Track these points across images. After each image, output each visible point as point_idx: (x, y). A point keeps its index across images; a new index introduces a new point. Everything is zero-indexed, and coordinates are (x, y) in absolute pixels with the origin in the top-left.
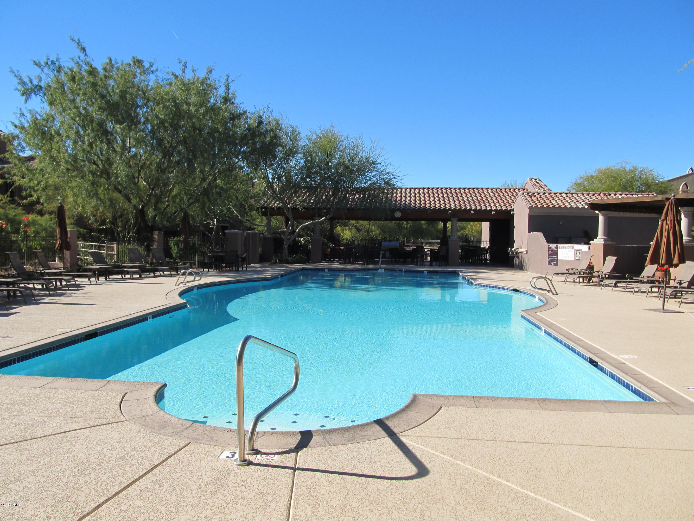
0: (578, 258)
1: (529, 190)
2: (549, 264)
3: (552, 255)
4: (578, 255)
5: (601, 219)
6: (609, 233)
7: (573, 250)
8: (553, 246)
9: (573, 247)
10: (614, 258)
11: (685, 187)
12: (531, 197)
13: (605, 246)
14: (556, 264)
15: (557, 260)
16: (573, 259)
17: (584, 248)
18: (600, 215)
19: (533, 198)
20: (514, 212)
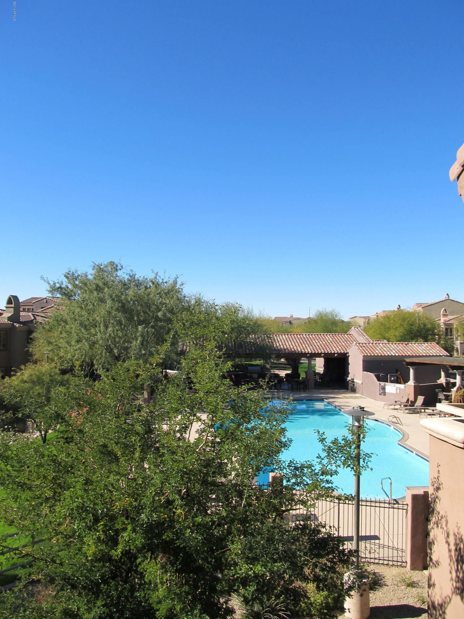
0: (398, 392)
1: (360, 342)
2: (380, 394)
3: (382, 389)
4: (398, 391)
5: (412, 371)
6: (416, 379)
7: (395, 387)
8: (382, 384)
9: (395, 386)
10: (423, 397)
11: (445, 311)
12: (361, 347)
13: (415, 386)
14: (385, 395)
15: (385, 393)
16: (395, 392)
17: (402, 386)
18: (411, 368)
19: (363, 348)
20: (350, 354)
